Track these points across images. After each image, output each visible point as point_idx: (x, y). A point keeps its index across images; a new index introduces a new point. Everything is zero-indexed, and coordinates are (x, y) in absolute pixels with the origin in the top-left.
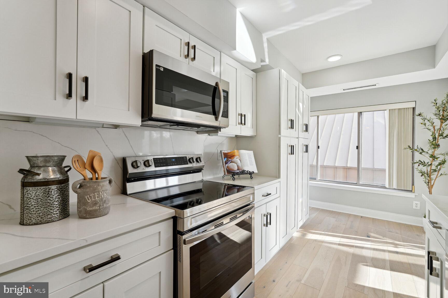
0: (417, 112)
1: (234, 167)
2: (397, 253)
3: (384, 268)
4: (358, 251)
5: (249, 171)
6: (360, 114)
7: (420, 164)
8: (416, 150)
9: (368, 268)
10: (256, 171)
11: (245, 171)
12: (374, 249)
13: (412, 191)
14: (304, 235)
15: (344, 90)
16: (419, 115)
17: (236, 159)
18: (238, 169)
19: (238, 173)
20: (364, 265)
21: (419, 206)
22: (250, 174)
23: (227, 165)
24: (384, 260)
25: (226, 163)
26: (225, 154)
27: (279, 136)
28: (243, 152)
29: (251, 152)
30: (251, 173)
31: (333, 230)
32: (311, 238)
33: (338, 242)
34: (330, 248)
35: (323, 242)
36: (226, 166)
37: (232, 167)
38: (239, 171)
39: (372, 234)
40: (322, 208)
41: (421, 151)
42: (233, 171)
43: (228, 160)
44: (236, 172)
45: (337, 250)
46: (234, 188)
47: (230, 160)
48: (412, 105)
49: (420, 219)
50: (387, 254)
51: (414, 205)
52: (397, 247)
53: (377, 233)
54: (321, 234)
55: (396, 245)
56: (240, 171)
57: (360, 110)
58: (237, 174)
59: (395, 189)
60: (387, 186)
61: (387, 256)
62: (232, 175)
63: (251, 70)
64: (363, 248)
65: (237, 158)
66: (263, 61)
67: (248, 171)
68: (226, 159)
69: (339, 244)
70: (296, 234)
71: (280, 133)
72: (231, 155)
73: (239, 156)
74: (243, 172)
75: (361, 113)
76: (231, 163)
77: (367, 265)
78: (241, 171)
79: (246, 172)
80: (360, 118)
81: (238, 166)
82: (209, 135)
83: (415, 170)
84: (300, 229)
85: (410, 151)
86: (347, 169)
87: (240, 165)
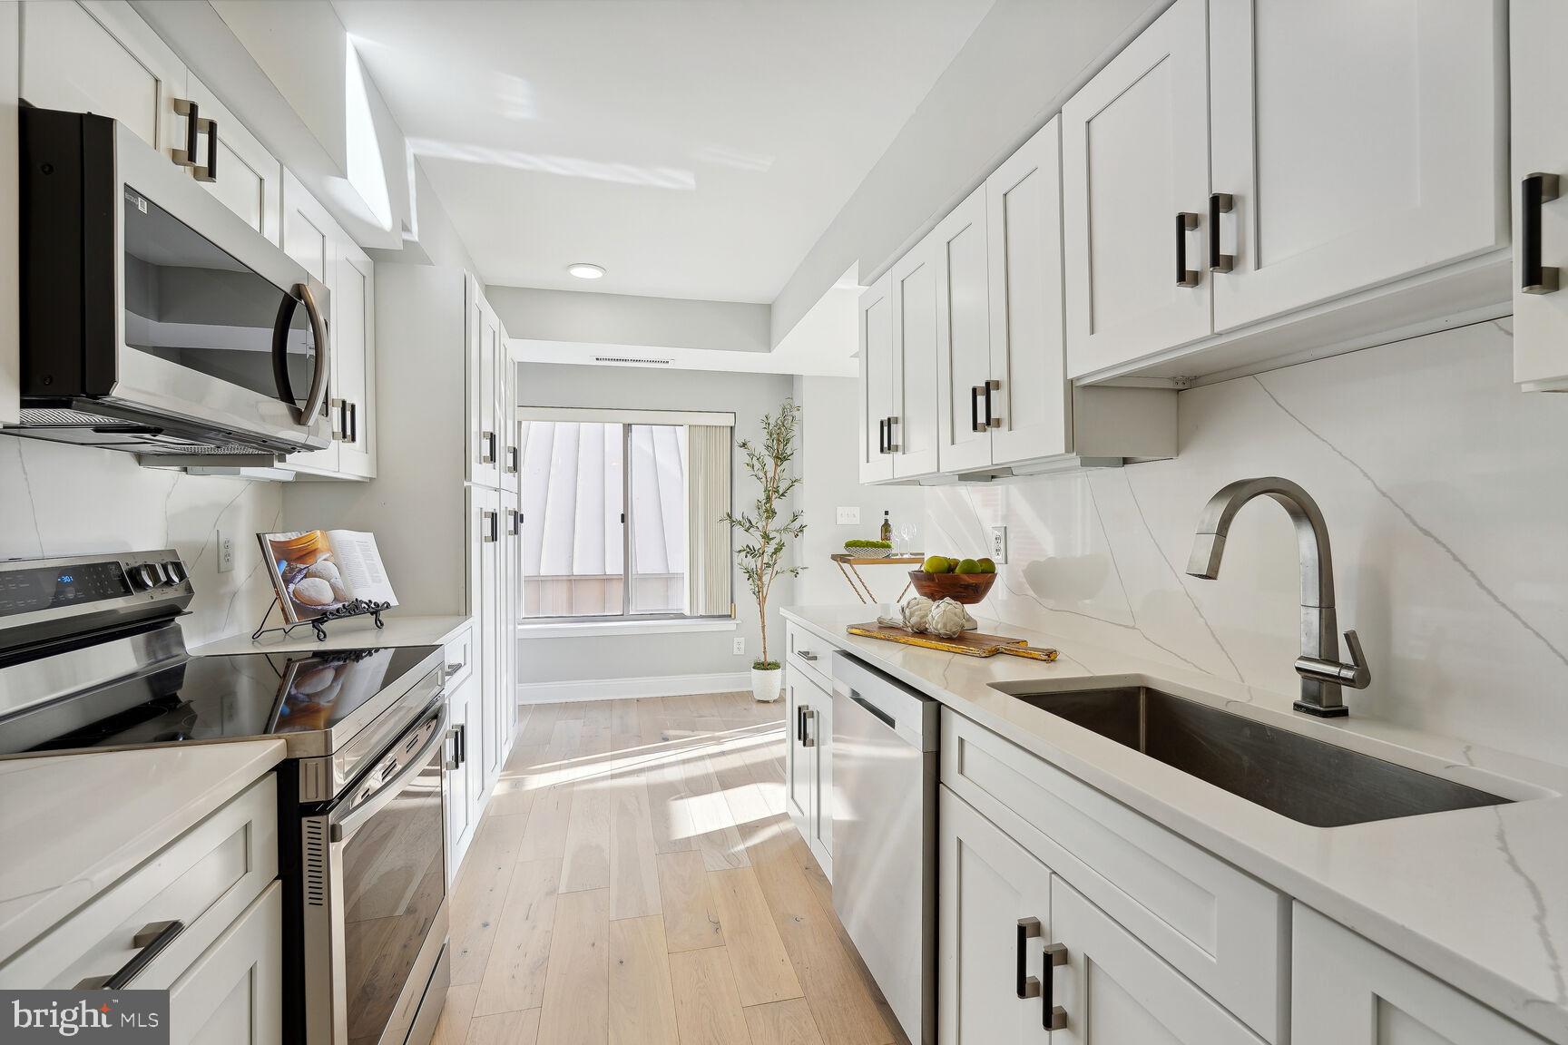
0: (739, 438)
1: (320, 591)
2: (723, 753)
3: (710, 791)
4: (655, 777)
5: (373, 602)
6: (627, 428)
7: (748, 552)
8: (740, 523)
9: (685, 801)
10: (394, 602)
11: (362, 602)
12: (684, 762)
13: (730, 616)
14: (517, 784)
15: (597, 359)
16: (744, 445)
17: (322, 563)
18: (336, 600)
19: (338, 610)
20: (676, 799)
21: (742, 646)
22: (372, 614)
23: (292, 587)
24: (707, 777)
25: (287, 581)
26: (274, 544)
27: (466, 484)
28: (343, 536)
29: (369, 537)
30: (376, 610)
31: (585, 749)
32: (540, 786)
33: (609, 773)
34: (595, 791)
35: (573, 784)
36: (291, 590)
37: (313, 594)
38: (340, 605)
39: (672, 733)
40: (539, 702)
41: (748, 525)
42: (319, 608)
43: (292, 570)
44: (331, 608)
45: (612, 790)
46: (325, 668)
47: (302, 566)
48: (728, 420)
49: (745, 674)
50: (708, 762)
51: (736, 646)
52: (722, 743)
53: (679, 727)
54: (560, 768)
55: (718, 740)
56: (344, 605)
57: (629, 417)
58: (337, 614)
59: (702, 617)
60: (687, 613)
61: (710, 767)
62: (313, 621)
63: (363, 249)
64: (662, 766)
65: (325, 560)
66: (406, 228)
67: (370, 601)
68: (284, 564)
69: (613, 777)
70: (499, 789)
71: (466, 474)
72: (306, 547)
73: (331, 549)
74: (354, 608)
75: (630, 425)
76: (305, 577)
77: (682, 798)
78: (346, 604)
79: (364, 605)
80: (629, 439)
81: (334, 588)
82: (185, 470)
83: (736, 568)
84: (503, 773)
85: (727, 524)
86: (605, 579)
87: (339, 583)
